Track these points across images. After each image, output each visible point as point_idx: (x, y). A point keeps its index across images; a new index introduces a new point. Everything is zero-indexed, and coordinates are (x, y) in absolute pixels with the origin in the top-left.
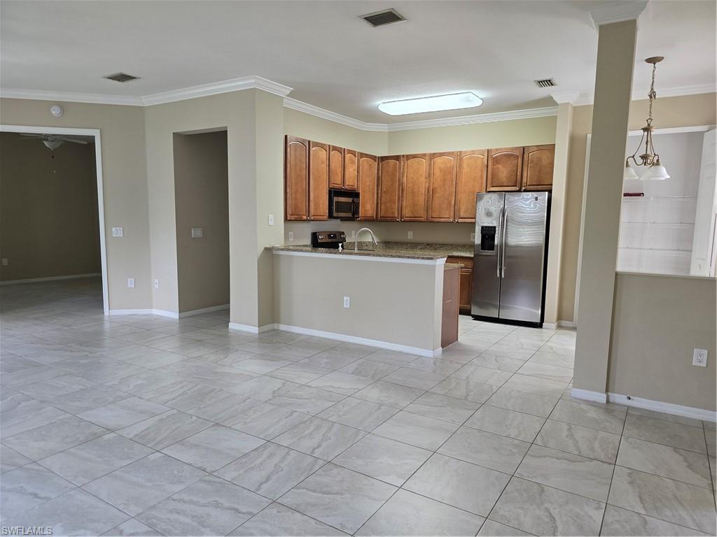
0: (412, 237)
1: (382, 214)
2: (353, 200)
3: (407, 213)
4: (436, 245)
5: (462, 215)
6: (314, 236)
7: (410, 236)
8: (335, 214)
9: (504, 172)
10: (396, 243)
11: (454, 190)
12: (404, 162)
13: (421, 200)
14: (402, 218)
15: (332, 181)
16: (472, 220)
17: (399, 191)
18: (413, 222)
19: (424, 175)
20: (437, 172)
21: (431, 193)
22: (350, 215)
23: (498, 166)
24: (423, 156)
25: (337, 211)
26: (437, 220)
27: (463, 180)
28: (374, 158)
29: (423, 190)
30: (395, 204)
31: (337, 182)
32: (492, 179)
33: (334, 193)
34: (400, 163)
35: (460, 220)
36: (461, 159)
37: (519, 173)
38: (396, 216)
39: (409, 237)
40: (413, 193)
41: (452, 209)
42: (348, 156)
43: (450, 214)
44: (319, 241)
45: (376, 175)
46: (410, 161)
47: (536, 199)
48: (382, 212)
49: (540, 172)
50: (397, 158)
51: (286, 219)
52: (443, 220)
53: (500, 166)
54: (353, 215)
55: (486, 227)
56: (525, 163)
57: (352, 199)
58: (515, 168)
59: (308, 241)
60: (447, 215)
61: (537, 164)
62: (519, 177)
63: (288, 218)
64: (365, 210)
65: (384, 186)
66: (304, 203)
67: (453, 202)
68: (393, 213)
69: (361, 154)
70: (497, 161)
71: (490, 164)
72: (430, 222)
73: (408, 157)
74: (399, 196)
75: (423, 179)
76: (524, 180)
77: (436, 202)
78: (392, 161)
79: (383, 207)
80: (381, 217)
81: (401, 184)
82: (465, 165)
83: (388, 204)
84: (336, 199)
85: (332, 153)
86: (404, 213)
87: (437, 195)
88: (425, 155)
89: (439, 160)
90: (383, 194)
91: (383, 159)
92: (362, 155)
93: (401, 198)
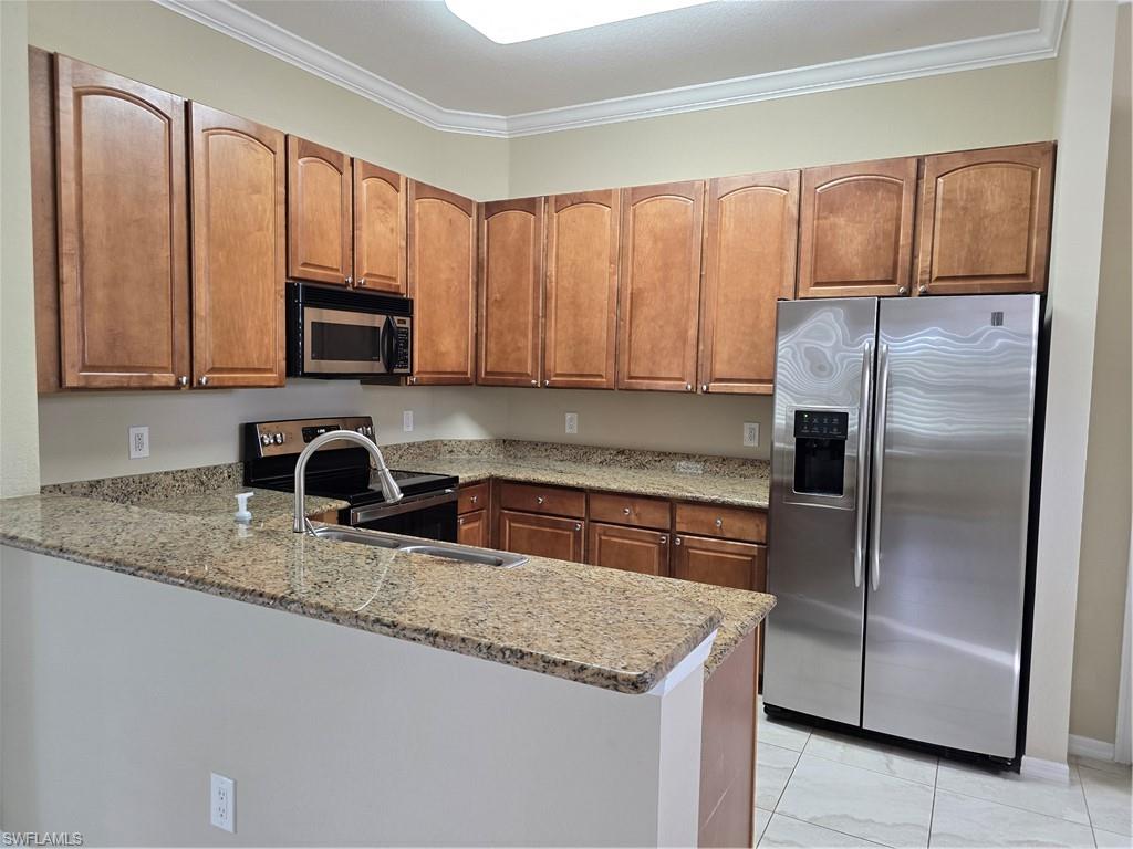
0: (575, 431)
1: (490, 363)
2: (388, 324)
3: (559, 362)
4: (643, 453)
5: (721, 369)
6: (249, 433)
7: (571, 426)
8: (310, 365)
9: (852, 239)
10: (535, 445)
11: (694, 295)
12: (550, 218)
13: (599, 326)
14: (544, 376)
15: (301, 254)
16: (763, 388)
17: (536, 299)
18: (579, 387)
19: (605, 256)
20: (645, 243)
21: (627, 304)
22: (378, 367)
23: (832, 219)
24: (603, 198)
25: (319, 354)
26: (645, 384)
27: (723, 265)
28: (464, 204)
29: (603, 297)
30: (526, 336)
31: (325, 262)
32: (816, 258)
33: (303, 294)
34: (538, 221)
35: (715, 387)
36: (717, 202)
37: (904, 240)
38: (529, 372)
39: (568, 431)
40: (575, 303)
41: (691, 352)
42: (365, 186)
43: (684, 367)
44: (264, 453)
45: (472, 254)
46: (565, 214)
47: (998, 319)
48: (491, 360)
49: (976, 234)
50: (529, 205)
51: (54, 385)
52: (662, 385)
53: (841, 221)
54: (389, 365)
55: (812, 413)
56: (924, 207)
57: (384, 317)
58: (890, 226)
59: (227, 454)
60: (673, 371)
61: (965, 209)
62: (904, 254)
63: (71, 379)
64: (438, 354)
65: (494, 286)
66: (164, 326)
67: (692, 332)
68: (521, 362)
69: (420, 186)
70: (829, 204)
71: (808, 213)
72: (625, 391)
73: (561, 202)
74: (536, 315)
75: (603, 265)
76: (922, 262)
77: (643, 332)
78: (515, 217)
79: (492, 345)
80: (486, 373)
81: (541, 282)
82: (728, 222)
83: (509, 338)
84: (311, 315)
85: (299, 165)
86: (550, 364)
87: (645, 312)
88: (608, 193)
89: (650, 208)
90: (493, 309)
91: (492, 209)
92: (422, 190)
93: (542, 316)
